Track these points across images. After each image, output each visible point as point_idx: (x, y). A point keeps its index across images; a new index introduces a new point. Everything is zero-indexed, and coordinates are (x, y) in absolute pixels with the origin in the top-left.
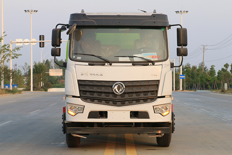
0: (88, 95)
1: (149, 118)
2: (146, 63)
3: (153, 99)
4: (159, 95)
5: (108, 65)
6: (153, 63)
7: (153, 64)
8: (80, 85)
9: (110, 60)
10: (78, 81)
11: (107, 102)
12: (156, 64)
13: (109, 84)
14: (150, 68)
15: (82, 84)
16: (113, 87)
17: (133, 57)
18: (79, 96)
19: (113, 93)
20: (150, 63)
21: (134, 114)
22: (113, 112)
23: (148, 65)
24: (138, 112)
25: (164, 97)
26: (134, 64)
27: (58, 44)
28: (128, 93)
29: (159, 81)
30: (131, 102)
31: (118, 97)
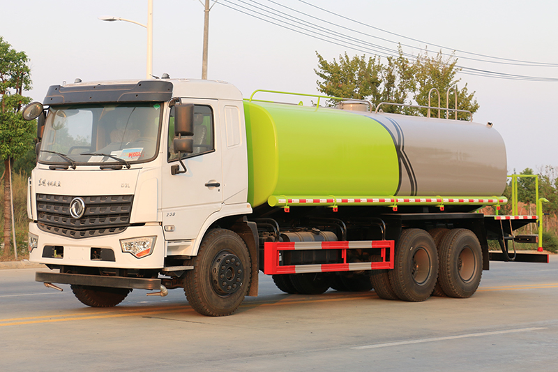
1: (113, 260)
2: (119, 165)
3: (123, 227)
5: (71, 169)
6: (128, 165)
7: (129, 168)
8: (37, 202)
9: (75, 160)
10: (37, 195)
11: (64, 231)
12: (132, 166)
13: (67, 201)
14: (123, 173)
15: (41, 200)
16: (70, 206)
18: (37, 219)
19: (69, 216)
20: (124, 166)
21: (96, 253)
22: (70, 247)
23: (120, 169)
24: (100, 249)
25: (143, 224)
26: (103, 167)
28: (90, 216)
29: (133, 196)
30: (92, 231)
31: (78, 223)
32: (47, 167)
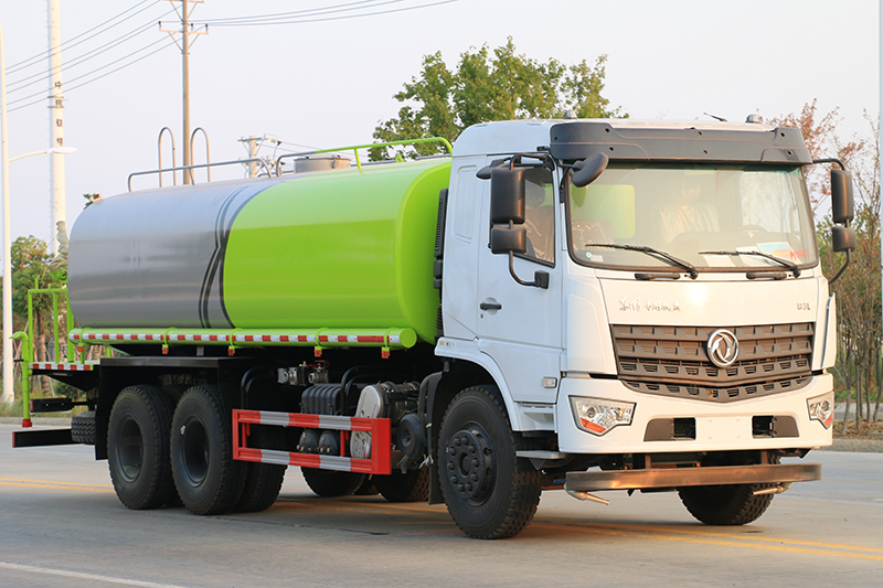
0: (640, 369)
1: (795, 434)
2: (779, 272)
4: (816, 367)
5: (687, 279)
6: (795, 271)
7: (797, 276)
8: (616, 340)
9: (693, 263)
10: (613, 327)
11: (694, 390)
12: (803, 273)
13: (698, 337)
15: (622, 336)
16: (709, 346)
17: (737, 254)
18: (616, 373)
19: (709, 364)
20: (788, 273)
21: (762, 425)
22: (712, 418)
23: (783, 278)
24: (772, 416)
26: (752, 275)
27: (519, 215)
28: (745, 362)
29: (813, 324)
30: (751, 388)
31: (721, 376)
32: (632, 275)
